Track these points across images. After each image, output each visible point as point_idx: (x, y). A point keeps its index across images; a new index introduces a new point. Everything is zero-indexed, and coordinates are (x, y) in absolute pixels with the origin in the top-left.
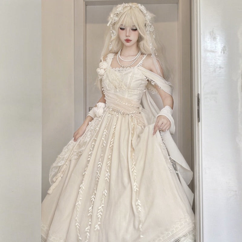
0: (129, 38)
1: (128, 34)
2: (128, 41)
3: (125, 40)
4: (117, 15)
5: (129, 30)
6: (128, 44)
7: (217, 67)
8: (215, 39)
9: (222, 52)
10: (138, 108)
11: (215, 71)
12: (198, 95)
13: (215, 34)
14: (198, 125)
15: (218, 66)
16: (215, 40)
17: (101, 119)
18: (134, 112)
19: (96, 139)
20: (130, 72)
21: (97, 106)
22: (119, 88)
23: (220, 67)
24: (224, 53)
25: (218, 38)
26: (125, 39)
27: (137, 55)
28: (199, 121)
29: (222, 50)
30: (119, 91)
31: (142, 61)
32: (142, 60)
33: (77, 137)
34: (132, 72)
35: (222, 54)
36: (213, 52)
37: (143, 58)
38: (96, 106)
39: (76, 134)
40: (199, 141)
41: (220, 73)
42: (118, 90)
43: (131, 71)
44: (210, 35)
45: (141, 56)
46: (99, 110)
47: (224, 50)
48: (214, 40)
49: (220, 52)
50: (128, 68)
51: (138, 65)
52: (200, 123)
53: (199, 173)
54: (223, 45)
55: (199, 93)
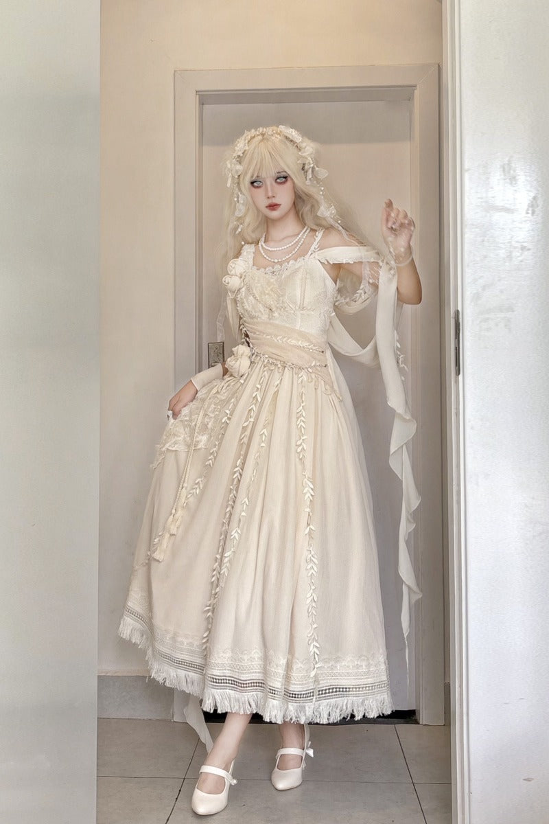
0: (275, 201)
1: (270, 194)
2: (273, 207)
3: (267, 207)
4: (240, 160)
5: (271, 185)
6: (275, 214)
7: (515, 248)
8: (513, 180)
9: (530, 212)
10: (323, 352)
11: (510, 257)
12: (457, 313)
13: (514, 171)
14: (457, 382)
15: (519, 245)
16: (514, 182)
17: (245, 381)
18: (313, 364)
19: (228, 422)
20: (297, 270)
21: (235, 353)
22: (277, 308)
23: (523, 248)
24: (533, 213)
25: (522, 178)
26: (267, 204)
27: (299, 234)
28: (458, 372)
29: (529, 206)
30: (279, 314)
31: (315, 243)
32: (317, 241)
33: (177, 409)
34: (303, 267)
35: (530, 215)
36: (508, 210)
37: (318, 239)
38: (232, 354)
39: (175, 402)
40: (457, 414)
41: (521, 261)
42: (276, 314)
43: (300, 267)
44: (504, 171)
45: (311, 233)
46: (238, 362)
47: (533, 205)
48: (511, 184)
49: (525, 212)
50: (291, 262)
51: (310, 252)
52: (461, 376)
53: (459, 485)
54: (532, 195)
55: (460, 309)
